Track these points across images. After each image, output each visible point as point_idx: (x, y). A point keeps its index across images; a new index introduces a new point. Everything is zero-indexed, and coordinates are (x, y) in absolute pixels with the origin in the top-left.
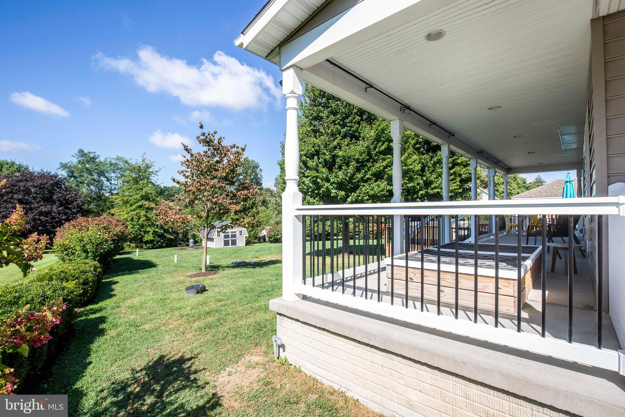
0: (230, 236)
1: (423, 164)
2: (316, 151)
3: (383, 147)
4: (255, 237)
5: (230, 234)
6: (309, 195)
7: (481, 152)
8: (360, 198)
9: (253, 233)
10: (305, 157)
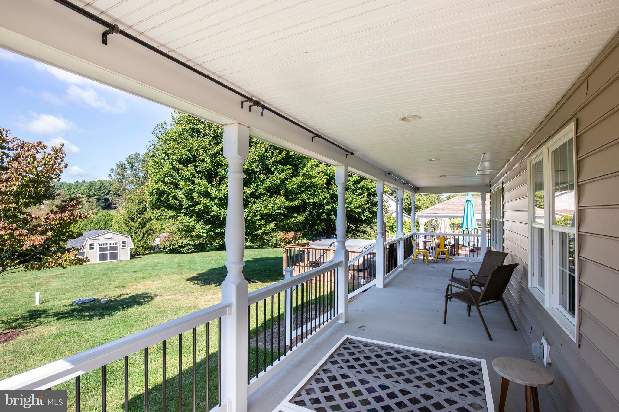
0: (109, 248)
1: (329, 176)
2: (194, 156)
3: (281, 156)
4: (146, 248)
5: (109, 246)
6: (183, 212)
7: (389, 174)
8: (249, 218)
9: (142, 243)
10: (178, 164)
